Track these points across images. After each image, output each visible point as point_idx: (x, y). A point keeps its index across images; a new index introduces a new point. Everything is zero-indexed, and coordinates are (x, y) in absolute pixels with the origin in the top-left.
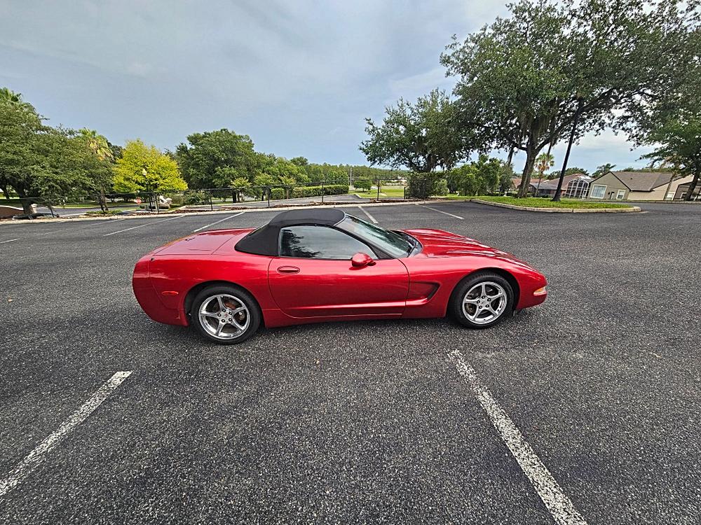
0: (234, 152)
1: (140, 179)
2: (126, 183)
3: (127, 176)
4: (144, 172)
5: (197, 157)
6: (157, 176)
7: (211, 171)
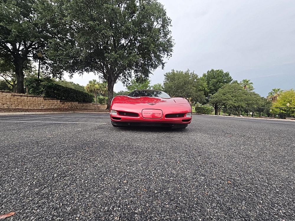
4: (288, 104)
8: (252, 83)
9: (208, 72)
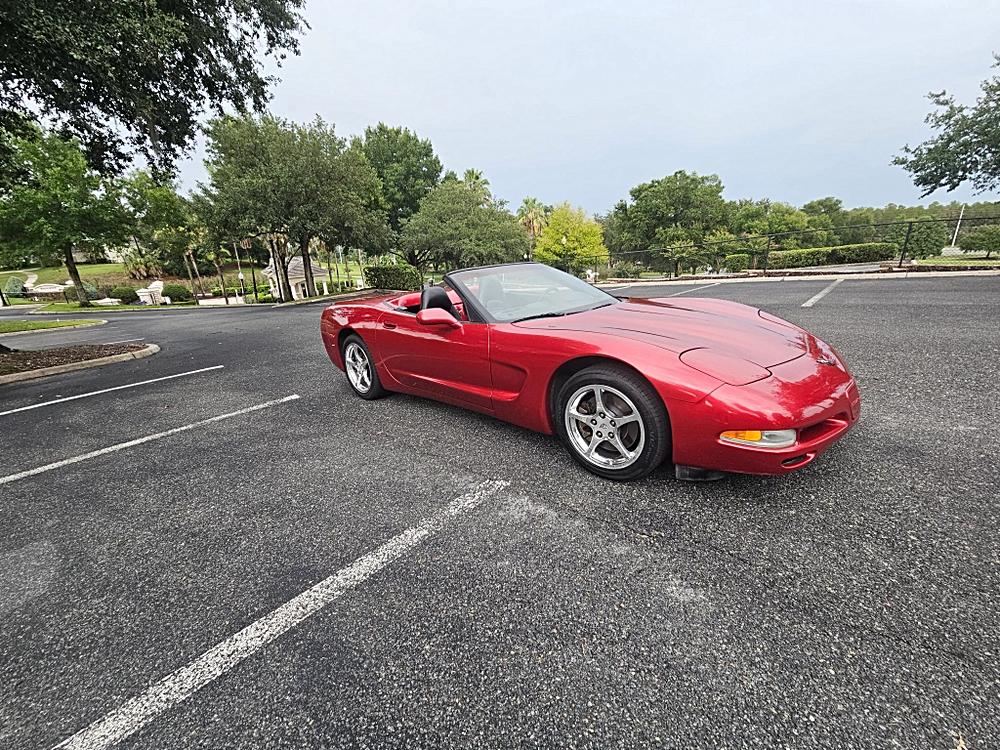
0: (687, 204)
1: (558, 249)
2: (545, 254)
3: (547, 246)
4: (564, 240)
5: (635, 217)
6: (576, 244)
7: (649, 235)
8: (486, 182)
9: (369, 133)
